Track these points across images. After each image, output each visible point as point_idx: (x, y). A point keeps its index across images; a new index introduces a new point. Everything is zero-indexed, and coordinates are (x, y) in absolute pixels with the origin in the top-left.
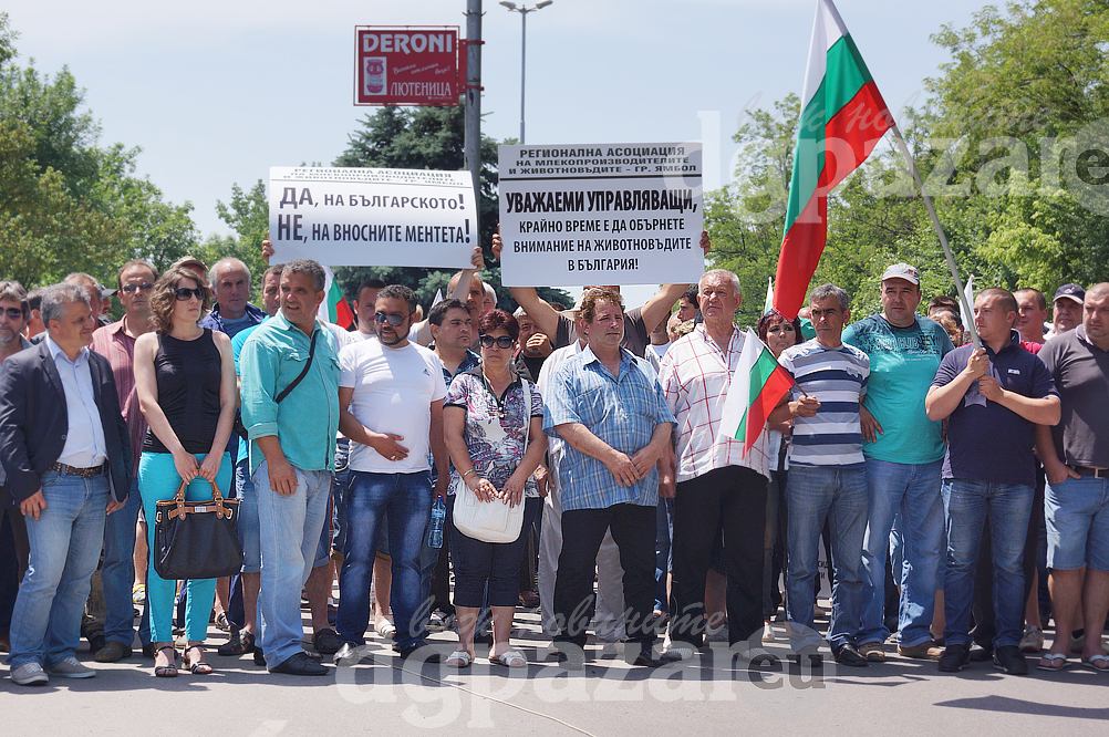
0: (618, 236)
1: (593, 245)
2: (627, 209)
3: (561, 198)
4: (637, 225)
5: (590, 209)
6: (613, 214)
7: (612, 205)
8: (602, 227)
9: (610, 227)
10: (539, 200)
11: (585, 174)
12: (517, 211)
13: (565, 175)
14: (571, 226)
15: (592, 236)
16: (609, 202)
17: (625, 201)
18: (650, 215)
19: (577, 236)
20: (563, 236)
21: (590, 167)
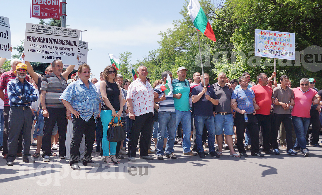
0: (56, 51)
1: (49, 52)
2: (59, 44)
3: (42, 39)
4: (61, 48)
5: (49, 43)
6: (55, 45)
8: (52, 48)
10: (36, 39)
11: (49, 34)
13: (44, 33)
14: (44, 47)
15: (49, 50)
16: (55, 42)
18: (65, 46)
19: (45, 49)
21: (51, 32)
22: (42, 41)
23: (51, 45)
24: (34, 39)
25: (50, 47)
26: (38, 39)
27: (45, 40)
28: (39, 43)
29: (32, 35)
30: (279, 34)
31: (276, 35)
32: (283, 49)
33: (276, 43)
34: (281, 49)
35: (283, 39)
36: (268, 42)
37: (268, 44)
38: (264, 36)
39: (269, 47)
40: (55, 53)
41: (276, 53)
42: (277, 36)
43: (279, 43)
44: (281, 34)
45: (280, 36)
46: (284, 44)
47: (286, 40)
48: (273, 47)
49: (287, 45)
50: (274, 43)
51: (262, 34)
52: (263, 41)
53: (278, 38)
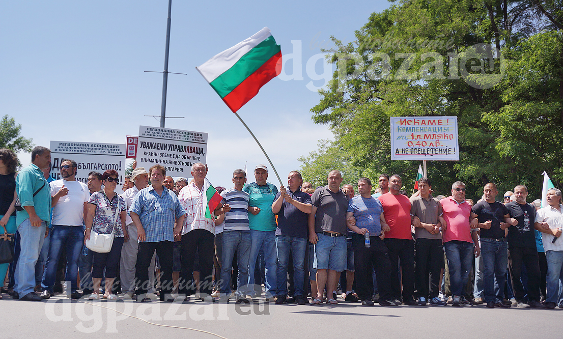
0: (177, 160)
1: (168, 162)
2: (181, 151)
3: (159, 145)
4: (184, 157)
5: (169, 150)
6: (176, 153)
7: (176, 150)
8: (172, 156)
9: (175, 157)
10: (152, 145)
11: (168, 138)
12: (144, 148)
13: (161, 138)
14: (161, 155)
15: (168, 159)
16: (175, 148)
17: (180, 149)
18: (189, 154)
19: (163, 158)
20: (158, 158)
21: (170, 136)
22: (159, 148)
23: (170, 152)
24: (150, 145)
25: (169, 156)
26: (154, 145)
27: (163, 147)
28: (155, 151)
29: (147, 140)
30: (430, 121)
31: (425, 123)
32: (438, 144)
33: (425, 135)
34: (434, 144)
35: (437, 129)
36: (412, 135)
37: (413, 138)
38: (406, 127)
39: (415, 142)
40: (176, 163)
41: (426, 152)
42: (427, 124)
43: (430, 135)
44: (434, 121)
45: (432, 124)
46: (439, 136)
47: (443, 128)
48: (421, 143)
49: (445, 136)
50: (422, 137)
51: (401, 124)
52: (403, 134)
53: (428, 127)
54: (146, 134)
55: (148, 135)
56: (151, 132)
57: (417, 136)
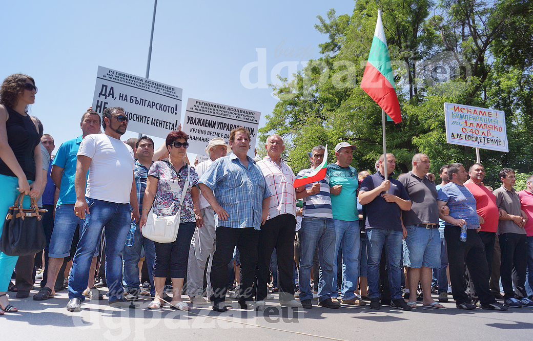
3: (208, 122)
5: (217, 128)
6: (225, 132)
7: (225, 128)
10: (199, 121)
11: (218, 115)
13: (211, 114)
14: (209, 133)
17: (230, 128)
20: (206, 136)
21: (220, 112)
22: (207, 125)
23: (219, 131)
25: (217, 134)
26: (202, 122)
27: (212, 124)
28: (203, 128)
29: (194, 116)
31: (476, 113)
32: (489, 134)
33: (478, 124)
35: (487, 119)
36: (466, 122)
37: (466, 125)
38: (459, 114)
39: (469, 129)
41: (479, 140)
42: (478, 115)
43: (482, 124)
44: (485, 112)
45: (483, 115)
47: (493, 120)
48: (474, 131)
49: (495, 128)
50: (475, 125)
51: (455, 111)
52: (457, 120)
53: (480, 117)
54: (194, 108)
55: (196, 109)
56: (200, 106)
57: (471, 124)
